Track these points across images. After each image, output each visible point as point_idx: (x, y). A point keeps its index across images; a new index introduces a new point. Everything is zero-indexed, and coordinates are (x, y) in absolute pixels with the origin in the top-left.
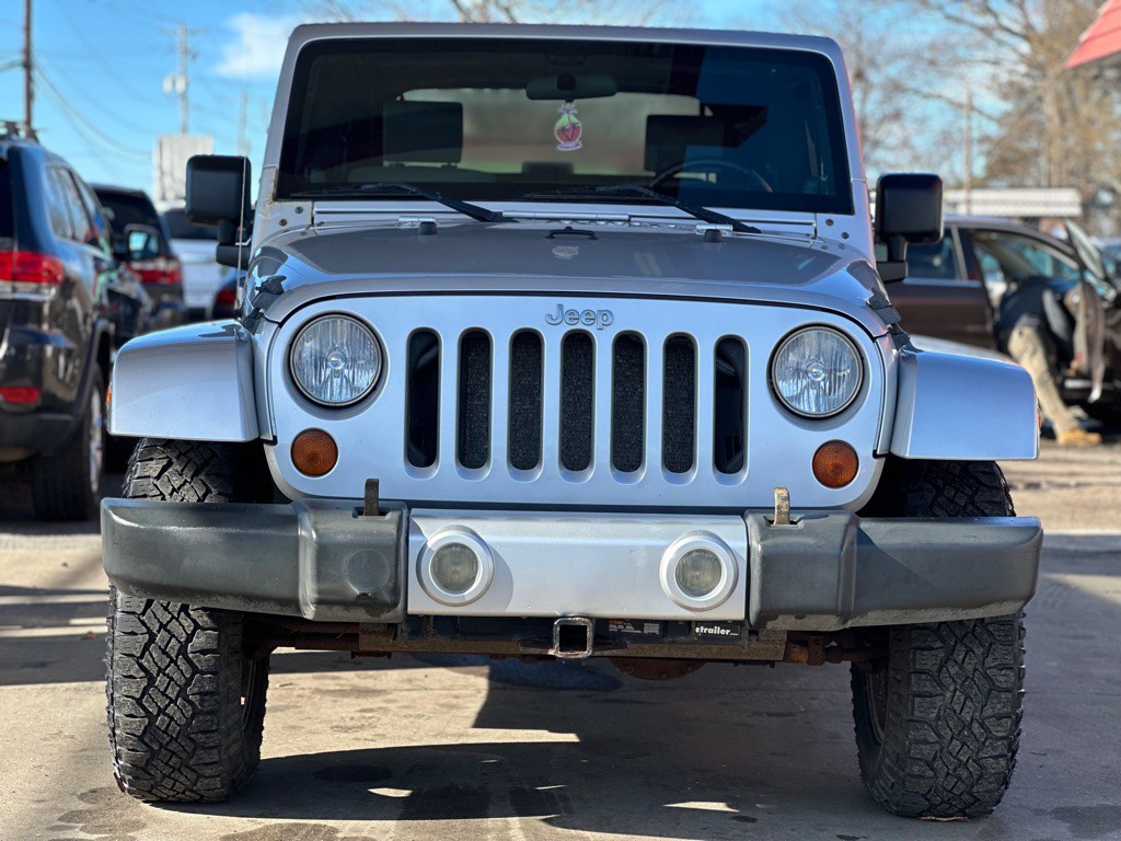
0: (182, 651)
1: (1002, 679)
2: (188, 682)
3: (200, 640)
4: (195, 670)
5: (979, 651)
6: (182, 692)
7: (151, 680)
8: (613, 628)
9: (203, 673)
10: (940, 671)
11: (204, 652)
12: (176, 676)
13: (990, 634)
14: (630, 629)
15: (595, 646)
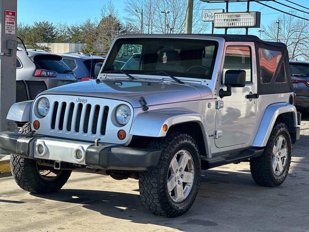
0: (19, 162)
1: (154, 185)
2: (20, 168)
3: (21, 160)
4: (21, 166)
5: (150, 179)
6: (19, 170)
7: (15, 167)
8: (73, 165)
9: (22, 167)
10: (143, 182)
11: (22, 163)
12: (18, 167)
13: (152, 175)
14: (76, 165)
15: (61, 168)
